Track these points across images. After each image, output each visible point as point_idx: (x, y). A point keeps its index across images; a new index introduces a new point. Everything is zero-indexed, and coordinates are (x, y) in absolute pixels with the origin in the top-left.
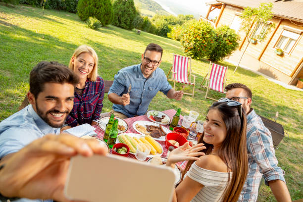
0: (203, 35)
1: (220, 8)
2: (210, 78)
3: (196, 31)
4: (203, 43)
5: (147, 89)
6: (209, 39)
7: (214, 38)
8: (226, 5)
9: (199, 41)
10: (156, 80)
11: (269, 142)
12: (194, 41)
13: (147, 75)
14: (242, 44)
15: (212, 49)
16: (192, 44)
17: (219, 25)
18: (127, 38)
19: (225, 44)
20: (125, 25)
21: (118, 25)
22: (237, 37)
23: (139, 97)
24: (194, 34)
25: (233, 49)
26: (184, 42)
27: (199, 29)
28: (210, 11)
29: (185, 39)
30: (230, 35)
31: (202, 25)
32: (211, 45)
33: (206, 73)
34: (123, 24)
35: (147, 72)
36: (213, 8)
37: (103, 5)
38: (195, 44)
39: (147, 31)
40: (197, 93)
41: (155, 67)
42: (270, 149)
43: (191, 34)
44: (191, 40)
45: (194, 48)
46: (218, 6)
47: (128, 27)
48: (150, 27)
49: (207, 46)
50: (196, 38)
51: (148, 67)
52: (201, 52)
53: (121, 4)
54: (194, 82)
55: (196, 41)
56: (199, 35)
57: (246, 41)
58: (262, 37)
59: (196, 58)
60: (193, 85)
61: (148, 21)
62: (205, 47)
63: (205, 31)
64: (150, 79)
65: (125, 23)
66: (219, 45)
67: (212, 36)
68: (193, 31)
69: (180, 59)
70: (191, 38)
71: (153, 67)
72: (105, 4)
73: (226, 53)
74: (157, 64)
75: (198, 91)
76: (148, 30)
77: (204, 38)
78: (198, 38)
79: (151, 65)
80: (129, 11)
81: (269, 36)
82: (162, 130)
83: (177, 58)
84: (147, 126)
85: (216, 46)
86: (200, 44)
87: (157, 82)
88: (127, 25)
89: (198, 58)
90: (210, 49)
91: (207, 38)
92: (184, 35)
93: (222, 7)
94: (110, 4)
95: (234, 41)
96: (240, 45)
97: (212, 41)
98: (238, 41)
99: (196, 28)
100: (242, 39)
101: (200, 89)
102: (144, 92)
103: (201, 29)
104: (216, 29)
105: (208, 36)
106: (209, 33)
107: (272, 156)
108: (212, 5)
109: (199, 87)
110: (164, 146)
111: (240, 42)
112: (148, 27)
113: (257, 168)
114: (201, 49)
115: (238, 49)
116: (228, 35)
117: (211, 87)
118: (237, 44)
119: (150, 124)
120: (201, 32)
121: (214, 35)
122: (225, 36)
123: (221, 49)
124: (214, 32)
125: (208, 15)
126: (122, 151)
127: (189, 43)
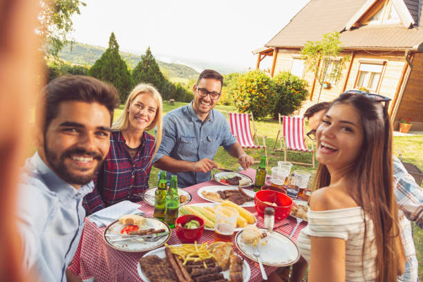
0: (259, 87)
1: (272, 55)
2: (285, 135)
3: (249, 84)
4: (261, 98)
6: (268, 91)
7: (275, 89)
8: (278, 49)
9: (256, 95)
12: (249, 97)
14: (313, 92)
15: (276, 102)
16: (247, 101)
17: (274, 74)
19: (291, 95)
22: (303, 83)
24: (246, 89)
25: (303, 99)
26: (236, 101)
27: (252, 81)
28: (260, 60)
29: (236, 97)
30: (294, 82)
31: (255, 76)
32: (272, 98)
33: (278, 131)
35: (204, 108)
36: (262, 56)
37: (119, 76)
38: (251, 101)
39: (182, 101)
40: (271, 159)
41: (215, 101)
43: (243, 88)
44: (245, 96)
45: (251, 106)
46: (268, 52)
48: (185, 96)
49: (267, 101)
50: (250, 92)
52: (261, 109)
53: (142, 71)
54: (264, 143)
55: (252, 96)
56: (253, 89)
57: (317, 83)
58: (336, 74)
59: (257, 119)
60: (264, 148)
61: (181, 88)
62: (266, 102)
63: (260, 82)
66: (283, 98)
67: (270, 86)
68: (245, 85)
69: (238, 117)
70: (244, 94)
72: (121, 74)
73: (295, 106)
75: (272, 157)
76: (184, 100)
77: (261, 91)
78: (253, 93)
80: (155, 78)
81: (345, 72)
82: (243, 194)
83: (233, 117)
84: (219, 192)
85: (279, 98)
86: (258, 100)
87: (218, 130)
89: (260, 119)
90: (272, 104)
91: (265, 90)
92: (234, 91)
93: (274, 53)
94: (128, 73)
95: (301, 89)
96: (310, 92)
97: (272, 93)
98: (306, 88)
99: (247, 81)
100: (311, 84)
101: (273, 154)
102: (201, 144)
103: (255, 80)
104: (275, 79)
105: (266, 87)
106: (266, 83)
108: (261, 53)
109: (272, 152)
111: (309, 89)
112: (183, 96)
114: (261, 106)
115: (308, 98)
116: (291, 82)
117: (288, 146)
118: (306, 91)
119: (223, 189)
120: (255, 84)
121: (273, 84)
122: (288, 84)
123: (286, 102)
124: (272, 82)
125: (258, 66)
126: (192, 226)
127: (243, 101)
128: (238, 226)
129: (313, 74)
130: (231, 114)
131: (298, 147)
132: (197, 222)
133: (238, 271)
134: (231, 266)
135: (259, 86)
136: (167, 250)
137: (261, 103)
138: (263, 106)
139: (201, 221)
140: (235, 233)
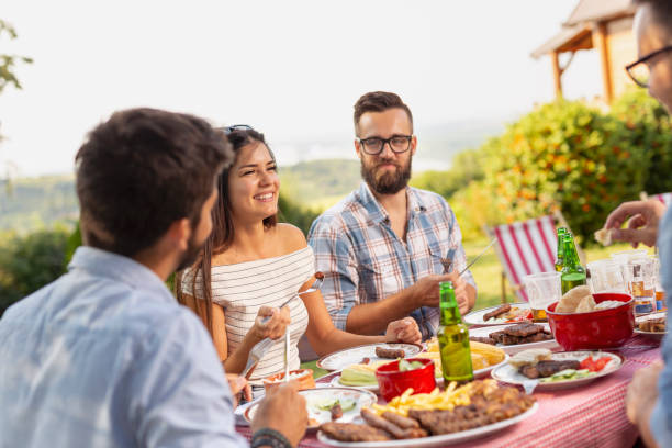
0: (572, 146)
1: (590, 46)
3: (540, 144)
4: (587, 174)
6: (603, 151)
7: (623, 139)
9: (569, 172)
12: (552, 181)
16: (548, 195)
24: (536, 160)
27: (547, 133)
28: (560, 72)
29: (512, 192)
31: (551, 115)
32: (623, 166)
36: (564, 57)
38: (560, 190)
43: (526, 160)
44: (538, 186)
45: (566, 207)
46: (580, 42)
49: (611, 178)
50: (550, 167)
55: (560, 177)
56: (558, 154)
62: (607, 184)
63: (572, 130)
66: (656, 158)
67: (606, 134)
68: (527, 149)
69: (520, 234)
70: (535, 175)
77: (581, 153)
78: (560, 166)
83: (507, 238)
85: (647, 164)
86: (577, 182)
91: (595, 148)
92: (502, 178)
93: (597, 38)
97: (617, 151)
99: (530, 136)
103: (554, 127)
105: (594, 140)
106: (589, 128)
108: (559, 50)
114: (595, 199)
120: (557, 138)
121: (610, 127)
124: (608, 119)
125: (559, 86)
127: (536, 199)
130: (499, 232)
135: (572, 142)
137: (591, 191)
138: (602, 197)
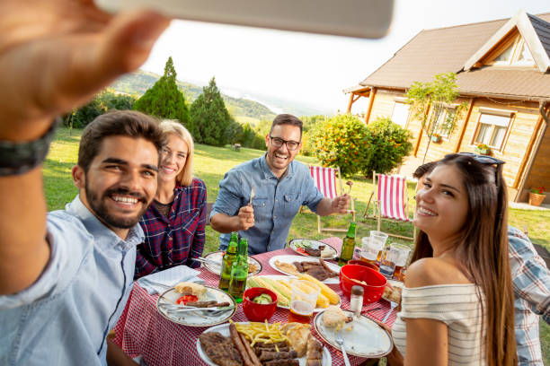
0: (349, 136)
1: (368, 96)
2: (379, 198)
3: (337, 131)
4: (351, 149)
5: (281, 199)
6: (361, 142)
7: (369, 139)
8: (376, 89)
9: (345, 146)
10: (296, 181)
11: (529, 250)
12: (336, 147)
13: (279, 168)
14: (418, 145)
15: (370, 156)
16: (333, 152)
17: (370, 121)
18: (219, 158)
19: (389, 148)
20: (213, 139)
21: (201, 140)
22: (406, 134)
23: (269, 216)
24: (333, 137)
25: (405, 154)
26: (319, 151)
27: (342, 128)
28: (353, 101)
29: (319, 146)
30: (395, 132)
31: (345, 121)
32: (365, 150)
33: (370, 192)
34: (208, 139)
35: (278, 162)
36: (356, 96)
37: (174, 110)
38: (338, 152)
39: (250, 147)
40: (361, 228)
41: (292, 152)
42: (535, 262)
43: (329, 136)
44: (331, 146)
45: (339, 159)
46: (363, 93)
47: (218, 142)
48: (254, 141)
49: (359, 153)
50: (338, 141)
51: (281, 153)
52: (351, 164)
53: (203, 106)
54: (353, 208)
55: (340, 147)
56: (342, 137)
57: (424, 135)
58: (449, 126)
59: (345, 176)
60: (352, 213)
61: (250, 130)
62: (357, 155)
63: (351, 130)
64: (285, 179)
65: (213, 136)
66: (379, 151)
67: (364, 136)
68: (332, 131)
69: (321, 172)
70: (331, 142)
71: (290, 154)
72: (176, 109)
73: (393, 162)
74: (295, 147)
75: (362, 225)
76: (253, 145)
77: (352, 140)
78: (342, 142)
79: (284, 149)
80: (218, 116)
81: (460, 124)
82: (325, 268)
83: (315, 171)
84: (296, 264)
85: (375, 152)
86: (347, 151)
87: (298, 186)
88: (215, 139)
89: (348, 176)
90: (365, 158)
91: (357, 140)
92: (318, 139)
93: (371, 93)
94: (185, 109)
95: (402, 141)
96: (414, 146)
97: (366, 143)
98: (410, 140)
99: (335, 126)
100: (416, 136)
101: (364, 222)
102: (277, 206)
103: (345, 126)
104: (371, 126)
105: (358, 136)
106: (358, 131)
107: (544, 273)
108: (354, 93)
109: (362, 219)
110: (341, 292)
111: (414, 142)
112: (251, 140)
113: (524, 305)
114: (350, 159)
115: (412, 153)
116: (391, 131)
117: (383, 213)
118: (410, 144)
119: (300, 259)
120: (344, 131)
121: (367, 133)
122: (386, 134)
123: (383, 156)
124: (366, 130)
125: (350, 109)
126: (263, 300)
127: (328, 152)
128: (318, 306)
129: (420, 124)
130: (312, 168)
131: (395, 215)
132: (269, 297)
133: (317, 358)
134: (308, 353)
135: (350, 134)
136: (231, 328)
137: (350, 156)
138: (353, 159)
139: (274, 296)
140: (315, 313)
